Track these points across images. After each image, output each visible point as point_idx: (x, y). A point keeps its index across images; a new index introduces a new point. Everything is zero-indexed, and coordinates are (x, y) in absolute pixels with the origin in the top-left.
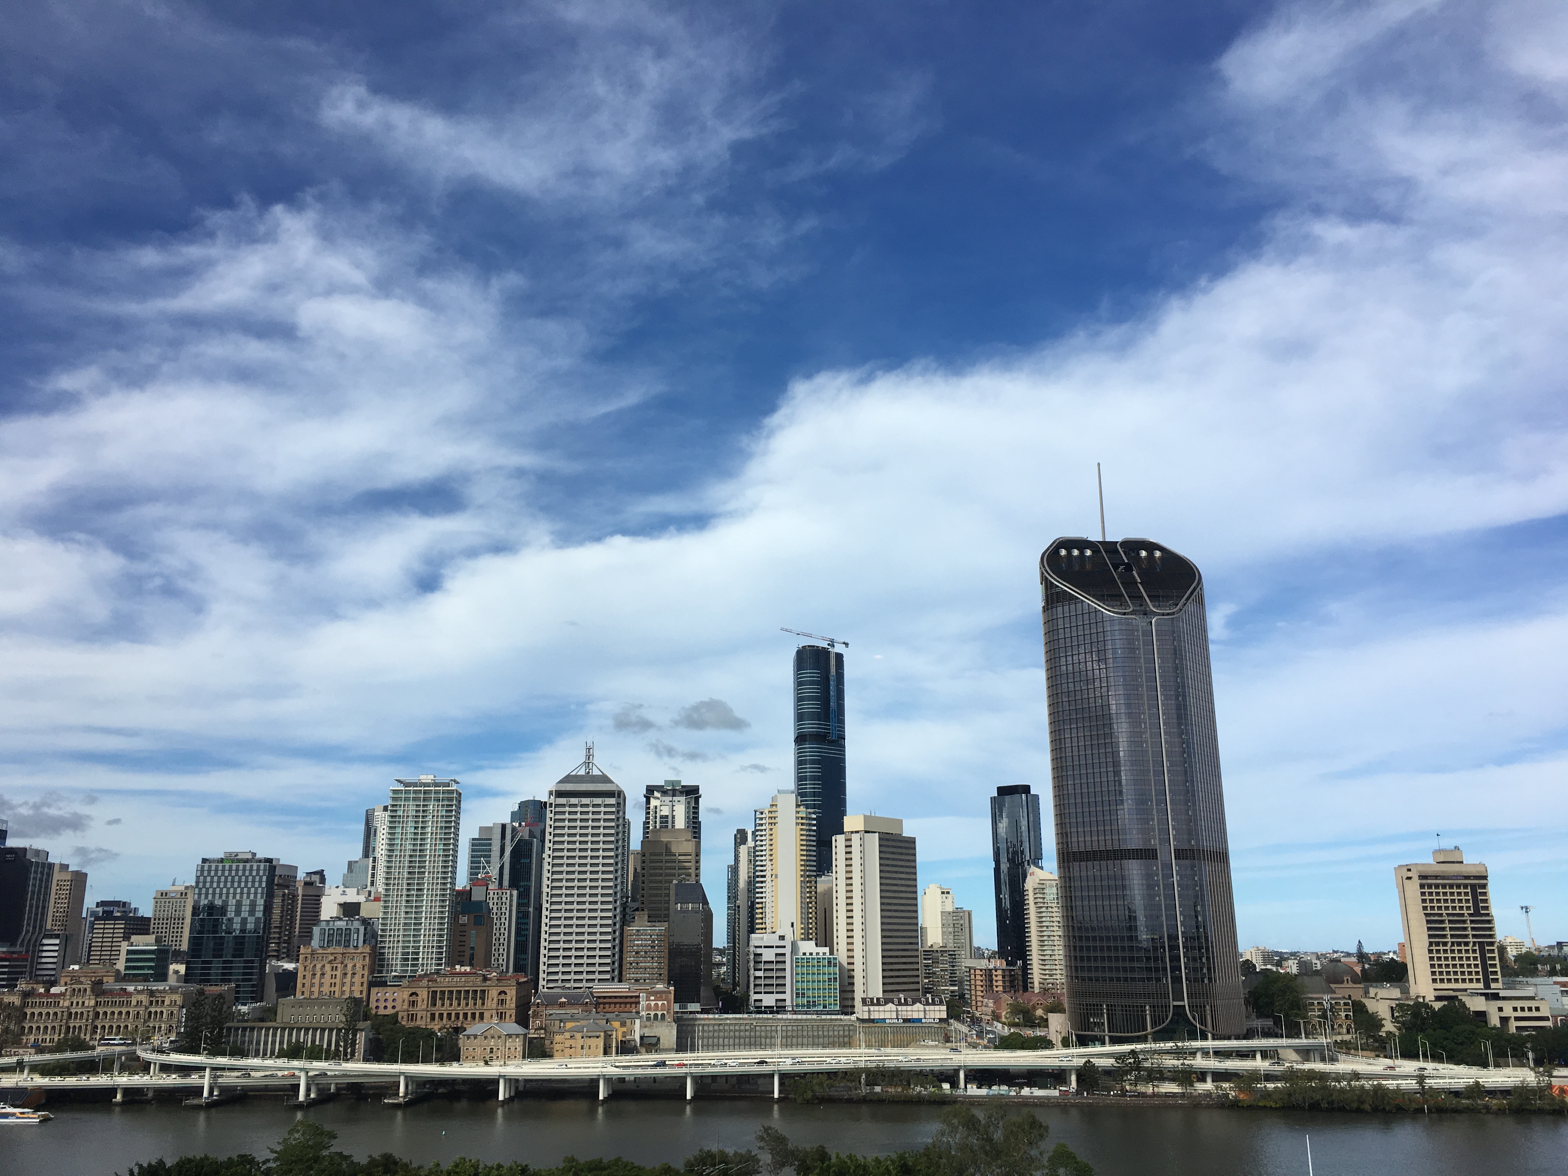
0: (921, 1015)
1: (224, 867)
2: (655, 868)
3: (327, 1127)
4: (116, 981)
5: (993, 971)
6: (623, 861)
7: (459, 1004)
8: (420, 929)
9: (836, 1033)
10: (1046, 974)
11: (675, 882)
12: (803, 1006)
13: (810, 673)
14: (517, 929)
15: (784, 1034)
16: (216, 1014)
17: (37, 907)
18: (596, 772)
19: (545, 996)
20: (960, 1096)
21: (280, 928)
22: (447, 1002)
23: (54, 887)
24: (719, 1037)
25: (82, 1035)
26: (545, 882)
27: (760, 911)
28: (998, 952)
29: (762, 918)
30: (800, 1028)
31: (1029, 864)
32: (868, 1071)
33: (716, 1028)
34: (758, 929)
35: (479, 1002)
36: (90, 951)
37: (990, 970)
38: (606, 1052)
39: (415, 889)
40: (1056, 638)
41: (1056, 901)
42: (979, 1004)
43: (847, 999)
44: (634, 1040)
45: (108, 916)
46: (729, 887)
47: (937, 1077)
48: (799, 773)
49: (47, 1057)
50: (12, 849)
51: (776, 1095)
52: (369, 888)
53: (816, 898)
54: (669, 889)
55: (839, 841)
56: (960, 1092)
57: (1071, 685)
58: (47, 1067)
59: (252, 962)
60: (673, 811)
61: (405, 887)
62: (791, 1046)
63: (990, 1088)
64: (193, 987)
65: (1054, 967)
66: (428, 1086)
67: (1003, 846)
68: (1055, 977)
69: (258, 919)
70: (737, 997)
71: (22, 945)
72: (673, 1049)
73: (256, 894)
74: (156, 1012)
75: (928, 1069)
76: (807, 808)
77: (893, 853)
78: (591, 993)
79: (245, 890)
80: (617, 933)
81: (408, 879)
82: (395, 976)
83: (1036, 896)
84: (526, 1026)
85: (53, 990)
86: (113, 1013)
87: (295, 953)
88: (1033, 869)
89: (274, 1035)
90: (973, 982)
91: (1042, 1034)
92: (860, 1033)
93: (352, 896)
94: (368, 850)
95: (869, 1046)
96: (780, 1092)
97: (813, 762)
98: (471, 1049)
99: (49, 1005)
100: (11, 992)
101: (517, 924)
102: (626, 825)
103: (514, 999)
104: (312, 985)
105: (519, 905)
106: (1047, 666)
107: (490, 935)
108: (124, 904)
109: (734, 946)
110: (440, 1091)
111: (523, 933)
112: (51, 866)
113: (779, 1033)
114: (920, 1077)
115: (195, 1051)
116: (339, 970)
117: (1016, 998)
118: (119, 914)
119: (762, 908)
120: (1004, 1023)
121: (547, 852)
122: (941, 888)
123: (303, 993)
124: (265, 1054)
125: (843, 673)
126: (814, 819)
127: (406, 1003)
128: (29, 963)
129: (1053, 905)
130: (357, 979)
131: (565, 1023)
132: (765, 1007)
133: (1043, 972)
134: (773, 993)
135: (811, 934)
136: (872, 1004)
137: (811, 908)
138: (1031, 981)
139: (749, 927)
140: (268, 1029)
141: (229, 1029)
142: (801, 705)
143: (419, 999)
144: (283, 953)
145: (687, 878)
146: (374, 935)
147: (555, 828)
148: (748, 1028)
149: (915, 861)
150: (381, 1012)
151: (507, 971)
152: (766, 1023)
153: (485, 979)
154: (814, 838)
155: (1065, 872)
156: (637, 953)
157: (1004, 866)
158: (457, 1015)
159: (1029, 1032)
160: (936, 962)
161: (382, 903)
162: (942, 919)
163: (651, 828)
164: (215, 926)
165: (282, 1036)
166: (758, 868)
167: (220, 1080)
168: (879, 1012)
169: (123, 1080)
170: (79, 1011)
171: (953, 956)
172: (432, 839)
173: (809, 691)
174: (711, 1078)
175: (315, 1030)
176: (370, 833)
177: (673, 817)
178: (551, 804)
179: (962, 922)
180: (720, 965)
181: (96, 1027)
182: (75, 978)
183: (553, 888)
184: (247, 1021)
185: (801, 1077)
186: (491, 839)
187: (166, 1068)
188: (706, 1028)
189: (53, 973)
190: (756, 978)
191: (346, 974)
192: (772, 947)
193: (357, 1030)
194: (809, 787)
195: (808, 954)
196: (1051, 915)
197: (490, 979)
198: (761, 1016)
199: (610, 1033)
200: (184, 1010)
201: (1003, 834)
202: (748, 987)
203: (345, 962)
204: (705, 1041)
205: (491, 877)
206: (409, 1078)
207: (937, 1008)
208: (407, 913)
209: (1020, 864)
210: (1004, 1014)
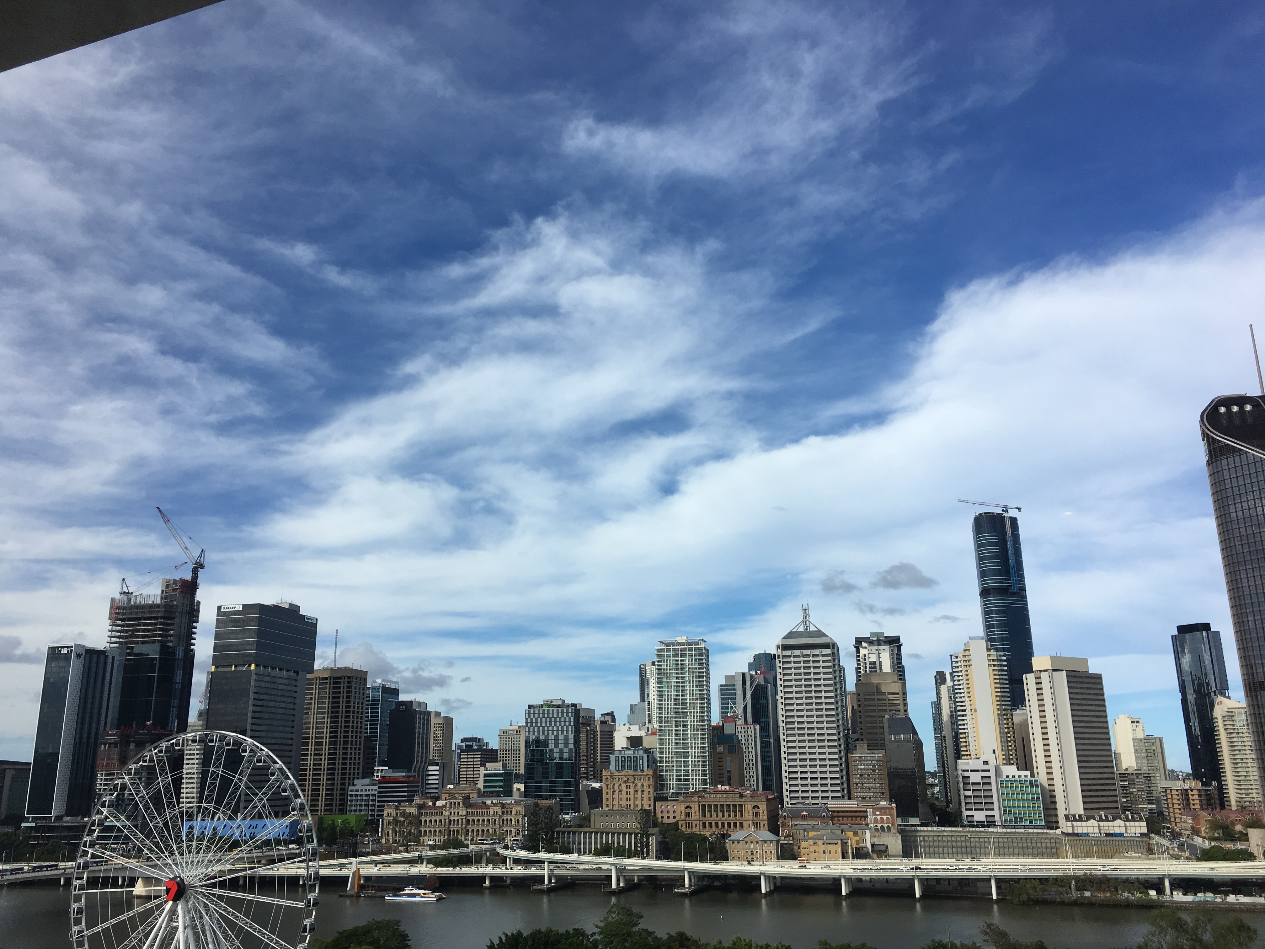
0: (1123, 830)
1: (544, 711)
2: (869, 706)
3: (635, 910)
4: (479, 797)
5: (1189, 791)
6: (842, 700)
7: (723, 816)
8: (688, 757)
9: (1044, 845)
10: (1242, 794)
11: (887, 716)
12: (1011, 821)
13: (988, 536)
14: (762, 756)
15: (996, 845)
16: (548, 821)
17: (423, 744)
18: (812, 629)
19: (790, 810)
20: (1167, 902)
21: (587, 756)
22: (714, 814)
23: (432, 729)
24: (939, 847)
25: (459, 837)
26: (781, 718)
27: (964, 740)
28: (1192, 774)
29: (966, 746)
30: (1010, 840)
31: (1215, 695)
32: (1077, 878)
33: (935, 838)
34: (964, 755)
35: (738, 814)
36: (459, 775)
37: (1186, 790)
38: (844, 857)
39: (681, 726)
40: (1223, 487)
41: (1246, 727)
42: (1178, 820)
43: (1050, 816)
44: (866, 847)
45: (469, 749)
46: (934, 720)
47: (1143, 884)
48: (986, 622)
49: (437, 852)
50: (403, 702)
51: (994, 896)
52: (647, 725)
53: (1013, 728)
54: (883, 723)
55: (1029, 680)
56: (1167, 898)
57: (1243, 530)
58: (438, 860)
59: (570, 782)
60: (880, 658)
61: (674, 724)
62: (1003, 855)
63: (1195, 894)
64: (530, 801)
65: (1250, 787)
66: (706, 880)
67: (1188, 679)
68: (1251, 795)
69: (570, 750)
70: (952, 813)
71: (415, 771)
72: (900, 856)
73: (567, 730)
74: (507, 819)
75: (1133, 877)
76: (997, 652)
77: (1081, 688)
78: (827, 808)
79: (560, 728)
80: (843, 760)
81: (675, 717)
82: (673, 793)
83: (1226, 723)
84: (777, 834)
85: (438, 804)
86: (478, 820)
87: (599, 775)
88: (1220, 698)
89: (590, 838)
90: (1170, 801)
91: (1243, 847)
92: (1066, 845)
93: (636, 732)
94: (644, 696)
95: (1076, 856)
96: (998, 894)
97: (998, 612)
98: (736, 851)
99: (435, 814)
100: (411, 805)
101: (762, 752)
102: (842, 670)
103: (765, 812)
104: (614, 799)
105: (762, 737)
106: (1216, 514)
107: (741, 761)
108: (479, 739)
109: (944, 770)
110: (716, 884)
111: (767, 759)
112: (429, 713)
113: (992, 846)
114: (1126, 884)
115: (535, 849)
116: (632, 788)
117: (1214, 815)
118: (476, 747)
119: (965, 738)
120: (1204, 838)
121: (780, 694)
122: (1131, 718)
123: (607, 806)
124: (585, 852)
125: (1019, 534)
126: (1005, 661)
127: (683, 814)
128: (420, 784)
129: (1244, 731)
130: (646, 795)
131: (808, 833)
132: (977, 822)
133: (1239, 791)
134: (982, 810)
135: (1012, 759)
136: (1075, 820)
137: (1009, 737)
138: (1228, 799)
139: (955, 754)
140: (585, 833)
141: (558, 832)
142: (983, 564)
143: (693, 811)
144: (591, 775)
145: (898, 713)
146: (655, 761)
147: (784, 675)
148: (963, 839)
149: (1103, 695)
150: (666, 821)
151: (758, 790)
152: (979, 835)
153: (741, 796)
154: (1007, 677)
155: (1252, 700)
156: (861, 775)
157: (1191, 697)
158: (723, 824)
159: (1230, 846)
160: (1132, 783)
161: (658, 737)
162: (1134, 746)
163: (862, 672)
164: (542, 755)
165: (596, 838)
166: (958, 704)
167: (555, 871)
168: (1081, 828)
169: (489, 870)
170: (456, 819)
171: (1148, 777)
172: (690, 686)
173: (988, 551)
174: (935, 881)
175: (619, 834)
176: (644, 683)
177: (880, 663)
178: (779, 656)
179: (1154, 748)
180: (933, 786)
181: (468, 831)
182: (451, 795)
183: (787, 723)
184: (570, 827)
185: (1015, 882)
186: (734, 685)
187: (517, 861)
188: (926, 839)
189: (437, 791)
190: (966, 797)
191: (637, 791)
192: (978, 771)
193: (649, 835)
194: (997, 633)
195: (1011, 777)
196: (1242, 739)
197: (745, 796)
198: (974, 829)
199: (845, 841)
200: (526, 818)
201: (1187, 669)
202: (960, 804)
203: (636, 782)
204: (927, 849)
205: (737, 715)
206: (691, 873)
207: (1137, 824)
208: (677, 744)
209: (1207, 695)
210: (1203, 829)
